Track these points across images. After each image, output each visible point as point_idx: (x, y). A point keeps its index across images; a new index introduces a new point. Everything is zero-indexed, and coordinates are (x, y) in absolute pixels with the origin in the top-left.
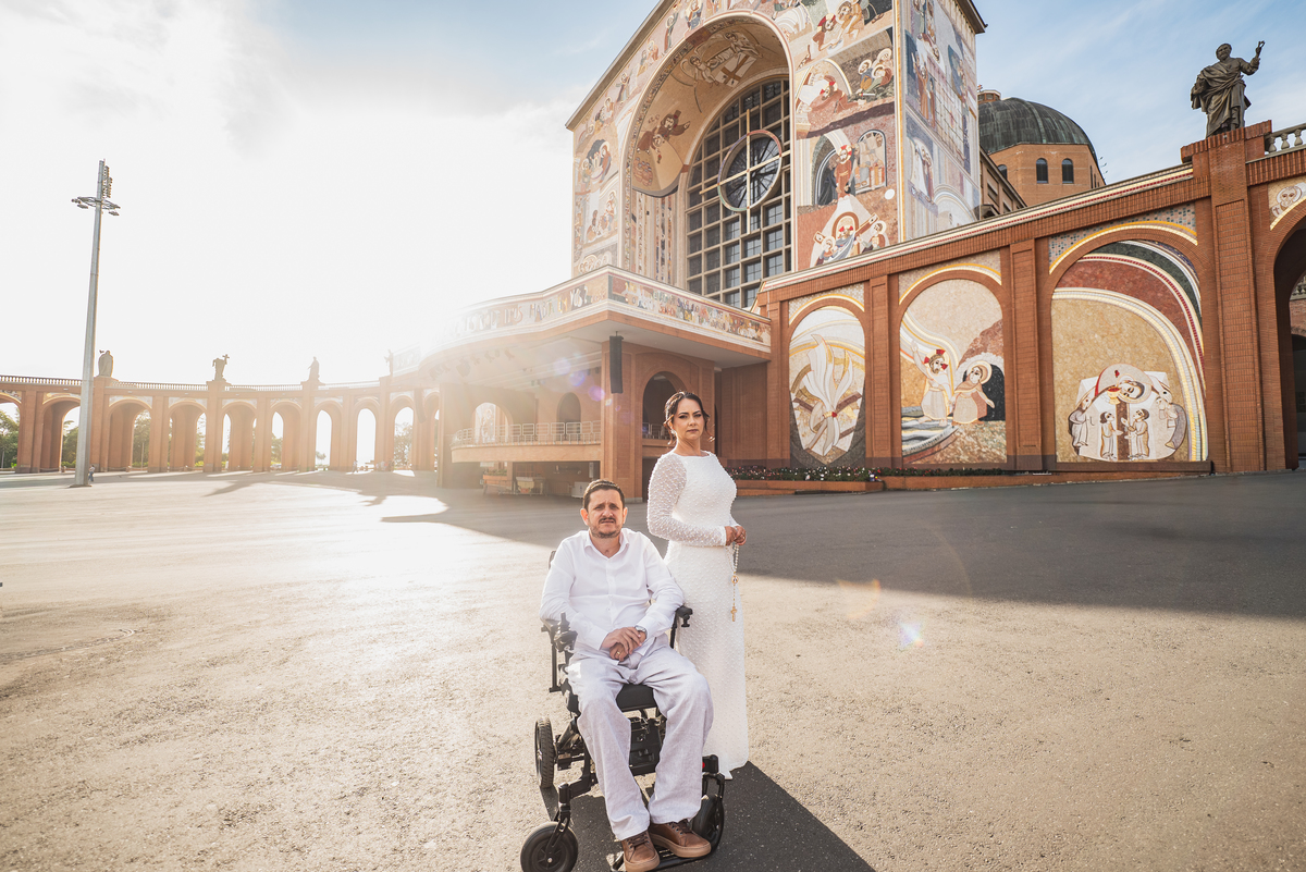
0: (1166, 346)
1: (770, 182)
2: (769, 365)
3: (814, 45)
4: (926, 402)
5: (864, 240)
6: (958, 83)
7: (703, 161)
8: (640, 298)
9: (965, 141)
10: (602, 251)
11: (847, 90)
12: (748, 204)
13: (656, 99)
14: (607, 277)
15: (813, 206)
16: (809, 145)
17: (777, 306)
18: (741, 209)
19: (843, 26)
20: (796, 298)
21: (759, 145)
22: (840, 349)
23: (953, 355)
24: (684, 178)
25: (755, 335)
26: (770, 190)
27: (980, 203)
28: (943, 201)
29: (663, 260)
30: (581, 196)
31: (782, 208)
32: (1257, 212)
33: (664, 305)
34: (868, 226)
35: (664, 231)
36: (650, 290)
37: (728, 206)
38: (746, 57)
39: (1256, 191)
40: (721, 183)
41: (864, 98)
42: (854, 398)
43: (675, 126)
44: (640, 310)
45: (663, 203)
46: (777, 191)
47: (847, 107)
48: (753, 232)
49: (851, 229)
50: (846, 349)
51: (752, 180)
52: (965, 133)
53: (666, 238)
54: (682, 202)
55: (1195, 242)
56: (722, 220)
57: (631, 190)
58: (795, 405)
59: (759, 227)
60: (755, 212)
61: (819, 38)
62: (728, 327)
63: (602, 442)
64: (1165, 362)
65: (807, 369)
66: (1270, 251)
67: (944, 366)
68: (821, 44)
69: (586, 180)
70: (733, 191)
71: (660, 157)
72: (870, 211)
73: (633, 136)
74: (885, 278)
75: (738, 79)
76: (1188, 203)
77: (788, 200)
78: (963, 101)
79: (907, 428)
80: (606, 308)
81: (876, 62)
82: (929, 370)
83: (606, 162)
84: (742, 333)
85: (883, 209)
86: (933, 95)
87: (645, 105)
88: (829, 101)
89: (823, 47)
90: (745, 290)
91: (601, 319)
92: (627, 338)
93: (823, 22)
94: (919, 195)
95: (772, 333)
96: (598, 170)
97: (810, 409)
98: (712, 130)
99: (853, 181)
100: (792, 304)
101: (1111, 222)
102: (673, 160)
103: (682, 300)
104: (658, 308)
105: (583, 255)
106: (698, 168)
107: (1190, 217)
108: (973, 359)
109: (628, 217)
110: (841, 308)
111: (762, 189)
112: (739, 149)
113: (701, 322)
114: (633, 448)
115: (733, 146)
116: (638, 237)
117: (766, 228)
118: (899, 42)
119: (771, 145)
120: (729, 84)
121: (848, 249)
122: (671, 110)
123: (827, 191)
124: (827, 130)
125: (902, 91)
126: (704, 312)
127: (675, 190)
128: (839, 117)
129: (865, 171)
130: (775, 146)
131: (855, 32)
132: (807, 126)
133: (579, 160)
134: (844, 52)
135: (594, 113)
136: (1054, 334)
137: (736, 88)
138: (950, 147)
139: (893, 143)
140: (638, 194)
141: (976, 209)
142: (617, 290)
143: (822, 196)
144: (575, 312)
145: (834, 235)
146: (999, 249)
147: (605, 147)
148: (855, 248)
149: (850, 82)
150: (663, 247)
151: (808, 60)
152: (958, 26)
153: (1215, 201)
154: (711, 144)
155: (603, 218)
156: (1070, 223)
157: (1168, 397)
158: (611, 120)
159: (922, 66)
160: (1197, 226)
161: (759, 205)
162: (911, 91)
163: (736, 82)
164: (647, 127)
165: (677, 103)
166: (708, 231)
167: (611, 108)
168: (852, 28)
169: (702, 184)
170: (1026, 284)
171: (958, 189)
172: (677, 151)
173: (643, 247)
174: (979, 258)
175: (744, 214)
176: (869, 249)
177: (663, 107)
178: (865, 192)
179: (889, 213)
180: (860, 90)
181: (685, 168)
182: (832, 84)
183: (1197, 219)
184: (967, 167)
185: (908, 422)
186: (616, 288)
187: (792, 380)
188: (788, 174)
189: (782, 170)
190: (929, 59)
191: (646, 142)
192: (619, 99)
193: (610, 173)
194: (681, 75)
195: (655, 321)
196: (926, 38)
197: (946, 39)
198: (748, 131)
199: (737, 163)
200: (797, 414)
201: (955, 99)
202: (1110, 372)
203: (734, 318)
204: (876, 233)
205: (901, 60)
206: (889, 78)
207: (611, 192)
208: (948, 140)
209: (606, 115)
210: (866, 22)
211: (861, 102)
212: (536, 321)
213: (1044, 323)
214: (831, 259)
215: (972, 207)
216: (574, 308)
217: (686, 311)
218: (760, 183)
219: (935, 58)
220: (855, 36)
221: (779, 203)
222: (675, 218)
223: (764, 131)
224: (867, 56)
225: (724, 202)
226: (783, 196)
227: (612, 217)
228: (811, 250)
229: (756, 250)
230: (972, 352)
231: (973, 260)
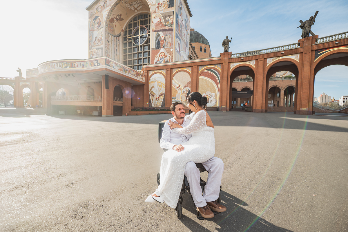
0: (215, 89)
1: (145, 40)
2: (144, 85)
3: (157, 9)
4: (177, 96)
5: (166, 59)
6: (186, 27)
7: (128, 30)
8: (114, 66)
9: (187, 40)
10: (98, 49)
11: (164, 23)
12: (139, 44)
13: (115, 9)
14: (105, 59)
15: (155, 49)
16: (155, 34)
17: (147, 72)
18: (137, 45)
19: (164, 7)
20: (151, 70)
21: (143, 29)
22: (160, 83)
23: (182, 87)
24: (122, 33)
25: (141, 78)
26: (145, 42)
27: (189, 55)
28: (182, 53)
29: (116, 54)
30: (91, 31)
31: (148, 47)
32: (229, 67)
33: (120, 68)
34: (167, 56)
35: (116, 46)
36: (116, 64)
37: (134, 43)
38: (140, 5)
39: (229, 64)
40: (133, 37)
41: (167, 26)
42: (163, 94)
43: (120, 18)
44: (114, 69)
45: (116, 39)
46: (146, 42)
47: (163, 27)
48: (141, 51)
49: (163, 56)
50: (161, 83)
51: (140, 38)
52: (187, 39)
53: (117, 48)
54: (122, 40)
55: (220, 71)
56: (132, 47)
57: (107, 33)
58: (150, 95)
59: (142, 50)
60: (141, 46)
61: (158, 7)
62: (135, 75)
63: (102, 101)
64: (215, 92)
65: (153, 87)
66: (230, 74)
67: (180, 89)
68: (158, 9)
69: (93, 27)
70: (135, 39)
71: (116, 26)
72: (167, 52)
73: (108, 18)
74: (170, 69)
75: (137, 10)
76: (220, 64)
77: (149, 45)
78: (187, 31)
79: (173, 101)
80: (104, 67)
81: (170, 18)
82: (177, 89)
83: (99, 23)
84: (138, 77)
85: (170, 53)
86: (181, 29)
87: (112, 10)
88: (160, 24)
89: (159, 10)
90: (138, 66)
91: (103, 70)
92: (110, 75)
93: (159, 4)
94: (177, 51)
95: (145, 78)
96: (97, 25)
97: (154, 96)
98: (130, 22)
99: (164, 45)
100: (150, 72)
101: (209, 65)
102: (120, 27)
103: (124, 67)
104: (118, 69)
105: (92, 49)
106: (126, 31)
107: (220, 66)
108: (185, 88)
109: (106, 40)
110: (161, 74)
111: (143, 41)
112: (137, 29)
113: (129, 73)
114: (111, 103)
115: (136, 28)
116: (109, 47)
117: (144, 51)
118: (175, 15)
119: (145, 30)
120: (135, 11)
121: (162, 60)
122: (119, 13)
123: (158, 46)
124: (159, 31)
125: (175, 27)
126: (130, 71)
127: (120, 36)
128: (162, 29)
129: (167, 43)
130: (146, 30)
131: (166, 9)
132: (154, 29)
133: (90, 20)
134: (163, 13)
135: (96, 7)
136: (199, 85)
137: (137, 13)
138: (184, 41)
139: (173, 38)
140: (109, 35)
141: (188, 56)
142: (107, 63)
143: (157, 47)
144: (95, 67)
145: (160, 56)
146: (191, 66)
147: (99, 19)
148: (164, 60)
149: (165, 21)
150: (116, 51)
151: (155, 12)
152: (187, 14)
153: (224, 64)
154: (130, 25)
155: (99, 39)
156: (203, 64)
157: (215, 98)
158: (101, 11)
159: (179, 22)
160: (221, 68)
161: (142, 45)
162: (177, 27)
163: (137, 11)
164: (112, 16)
165: (121, 12)
166: (129, 49)
167: (101, 7)
168: (165, 8)
169: (127, 36)
170: (195, 74)
171: (185, 51)
172: (121, 25)
173: (111, 50)
174: (188, 68)
175: (138, 46)
176: (167, 62)
177: (117, 12)
178: (166, 48)
179: (171, 54)
180: (166, 24)
181: (122, 30)
182: (160, 20)
183: (221, 67)
184: (187, 46)
185: (173, 100)
186: (107, 62)
187: (150, 89)
188: (149, 39)
189: (148, 37)
190: (181, 20)
191: (112, 20)
192: (104, 6)
193: (101, 26)
194: (122, 5)
195: (118, 72)
196: (180, 15)
197: (184, 17)
198: (140, 25)
199: (137, 33)
200: (151, 97)
201: (185, 31)
202: (207, 93)
203: (137, 73)
204: (168, 58)
205: (175, 20)
206: (172, 23)
207: (101, 32)
208: (184, 40)
209: (100, 9)
210: (168, 8)
211: (166, 27)
212: (82, 67)
213: (198, 82)
214: (159, 62)
215: (187, 55)
216: (95, 66)
217: (125, 70)
218: (142, 39)
219: (182, 20)
220: (166, 10)
221: (147, 45)
222: (120, 43)
223: (143, 26)
224: (168, 16)
225: (133, 42)
226: (148, 44)
227: (101, 40)
228: (154, 59)
229: (141, 56)
230: (185, 87)
231: (186, 68)
